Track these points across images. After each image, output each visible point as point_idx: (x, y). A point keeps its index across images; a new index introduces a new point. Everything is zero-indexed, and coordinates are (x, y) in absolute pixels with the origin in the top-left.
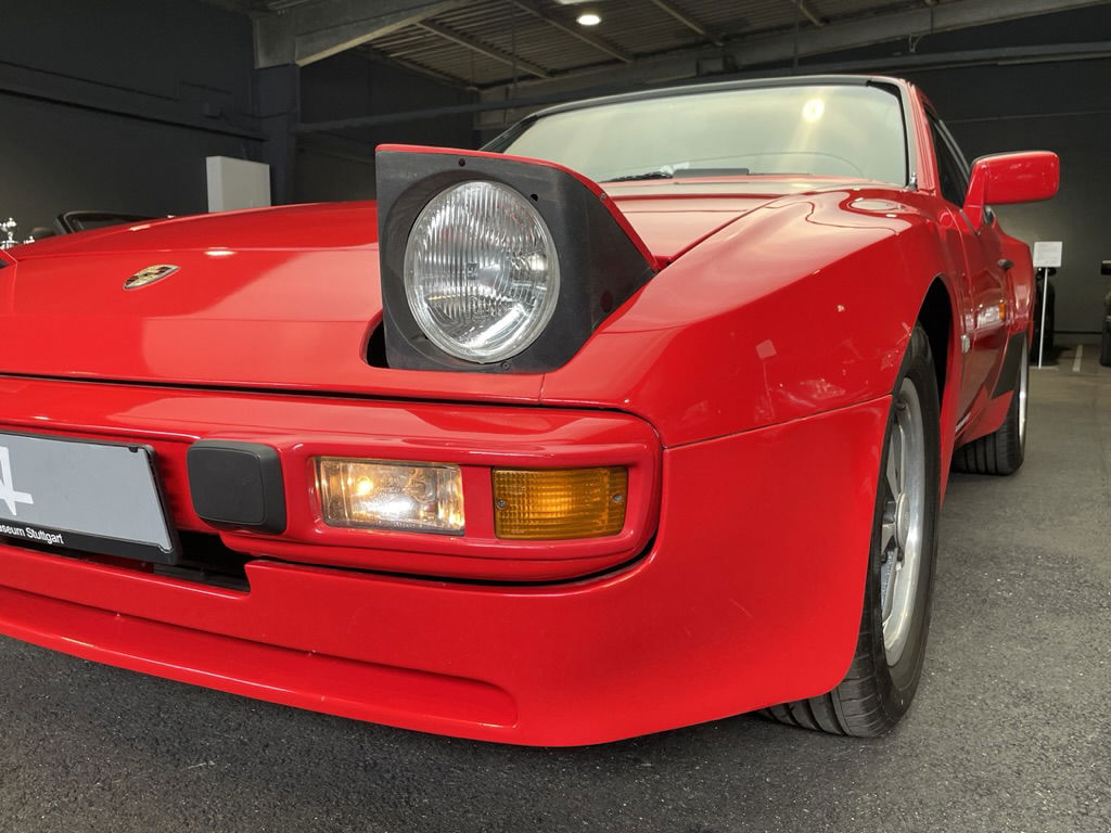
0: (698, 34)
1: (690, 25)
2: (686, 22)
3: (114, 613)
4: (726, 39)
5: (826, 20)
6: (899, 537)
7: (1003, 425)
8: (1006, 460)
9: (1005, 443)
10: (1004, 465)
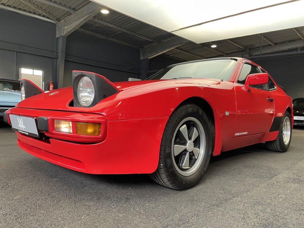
0: (242, 49)
1: (240, 47)
2: (238, 46)
3: (42, 150)
4: (250, 49)
5: (276, 44)
6: (188, 149)
7: (277, 139)
8: (280, 148)
9: (278, 144)
10: (279, 149)
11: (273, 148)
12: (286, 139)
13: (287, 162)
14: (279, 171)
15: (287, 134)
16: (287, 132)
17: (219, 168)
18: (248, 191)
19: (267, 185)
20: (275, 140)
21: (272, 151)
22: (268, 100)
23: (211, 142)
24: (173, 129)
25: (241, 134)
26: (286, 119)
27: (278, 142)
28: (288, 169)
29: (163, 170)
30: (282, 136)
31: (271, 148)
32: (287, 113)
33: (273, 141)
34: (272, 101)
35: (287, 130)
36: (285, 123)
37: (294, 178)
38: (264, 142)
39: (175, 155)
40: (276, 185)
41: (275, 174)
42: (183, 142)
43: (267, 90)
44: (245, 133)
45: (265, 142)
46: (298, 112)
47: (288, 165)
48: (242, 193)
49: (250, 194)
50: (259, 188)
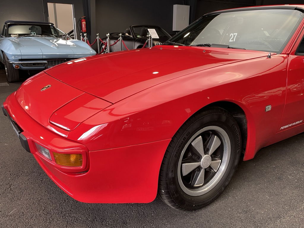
6: (202, 166)
17: (256, 165)
18: (279, 217)
23: (238, 150)
24: (179, 150)
25: (291, 125)
29: (164, 195)
39: (184, 175)
44: (298, 122)
48: (269, 222)
49: (279, 223)
50: (296, 211)
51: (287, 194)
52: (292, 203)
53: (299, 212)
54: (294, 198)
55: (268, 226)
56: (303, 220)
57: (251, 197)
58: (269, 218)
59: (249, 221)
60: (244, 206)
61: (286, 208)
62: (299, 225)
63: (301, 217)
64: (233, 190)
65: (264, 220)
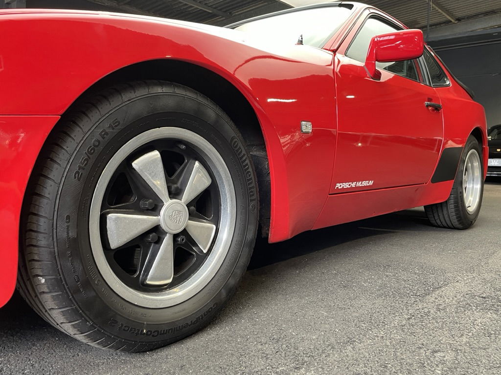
7: (449, 199)
8: (456, 220)
9: (453, 210)
10: (455, 222)
11: (442, 220)
12: (470, 200)
13: (469, 251)
14: (449, 275)
15: (473, 187)
16: (473, 184)
18: (351, 341)
19: (409, 319)
20: (446, 201)
21: (439, 227)
22: (428, 106)
24: (86, 160)
25: (353, 185)
26: (472, 154)
27: (451, 206)
28: (471, 270)
29: (49, 295)
30: (462, 193)
31: (438, 221)
32: (474, 142)
33: (441, 203)
34: (437, 109)
35: (473, 180)
36: (470, 165)
37: (484, 296)
38: (422, 208)
40: (433, 318)
41: (436, 285)
42: (147, 203)
43: (428, 84)
44: (365, 183)
45: (425, 207)
46: (499, 150)
47: (472, 258)
48: (329, 352)
49: (351, 352)
50: (384, 329)
51: (362, 306)
52: (373, 318)
53: (391, 331)
54: (378, 310)
55: (326, 360)
56: (400, 341)
57: (289, 316)
58: (329, 345)
59: (284, 356)
60: (274, 331)
61: (362, 326)
62: (394, 350)
63: (395, 337)
64: (252, 309)
65: (318, 350)
